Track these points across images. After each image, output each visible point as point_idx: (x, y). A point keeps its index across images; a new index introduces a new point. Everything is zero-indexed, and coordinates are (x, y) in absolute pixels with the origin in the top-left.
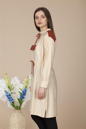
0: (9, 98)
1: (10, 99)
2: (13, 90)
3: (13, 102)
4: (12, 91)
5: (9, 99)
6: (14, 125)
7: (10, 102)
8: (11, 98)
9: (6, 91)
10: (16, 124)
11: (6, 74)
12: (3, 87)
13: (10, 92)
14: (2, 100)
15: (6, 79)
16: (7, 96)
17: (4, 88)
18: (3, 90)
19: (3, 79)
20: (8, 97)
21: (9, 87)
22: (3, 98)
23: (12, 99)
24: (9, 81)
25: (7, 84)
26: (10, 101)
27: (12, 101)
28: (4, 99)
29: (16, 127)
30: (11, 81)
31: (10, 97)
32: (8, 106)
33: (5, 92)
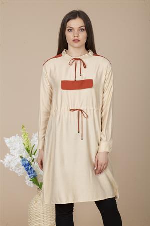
0: (28, 169)
1: (30, 171)
2: (35, 154)
3: (35, 177)
4: (34, 156)
5: (27, 171)
6: (36, 216)
7: (30, 177)
8: (32, 168)
9: (22, 157)
10: (40, 215)
11: (24, 126)
12: (18, 150)
13: (29, 159)
14: (17, 172)
15: (23, 135)
16: (25, 166)
17: (20, 151)
18: (18, 156)
19: (17, 134)
20: (27, 167)
21: (28, 150)
22: (18, 168)
23: (34, 171)
24: (29, 139)
25: (24, 144)
26: (29, 174)
27: (34, 174)
28: (19, 170)
29: (40, 220)
30: (31, 138)
31: (30, 168)
32: (27, 184)
33: (20, 159)
